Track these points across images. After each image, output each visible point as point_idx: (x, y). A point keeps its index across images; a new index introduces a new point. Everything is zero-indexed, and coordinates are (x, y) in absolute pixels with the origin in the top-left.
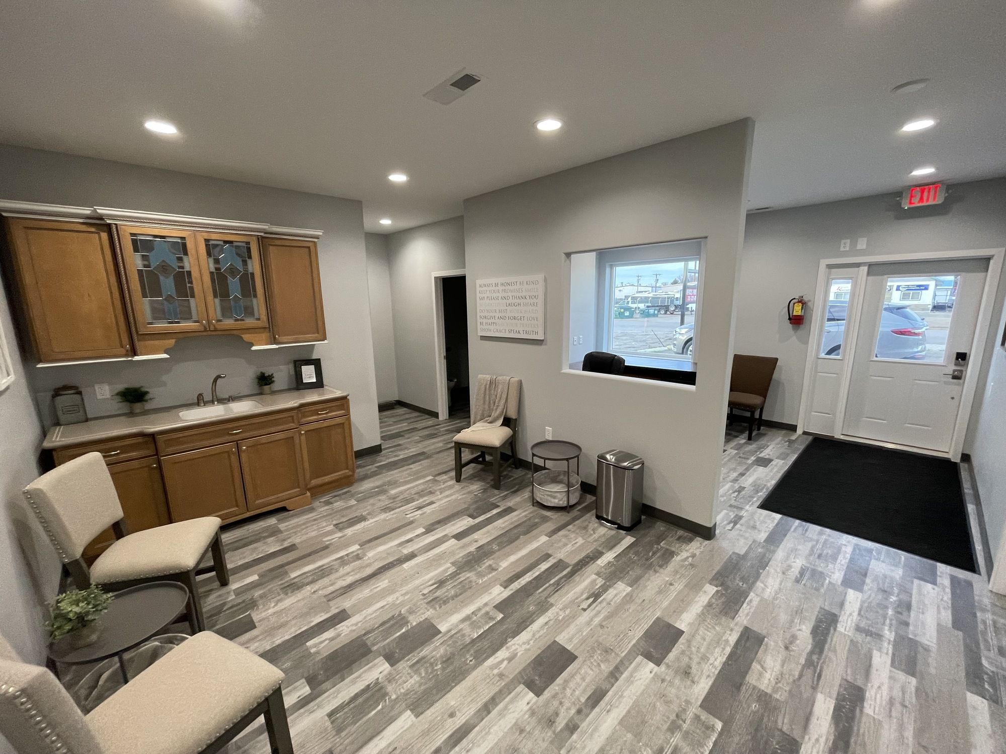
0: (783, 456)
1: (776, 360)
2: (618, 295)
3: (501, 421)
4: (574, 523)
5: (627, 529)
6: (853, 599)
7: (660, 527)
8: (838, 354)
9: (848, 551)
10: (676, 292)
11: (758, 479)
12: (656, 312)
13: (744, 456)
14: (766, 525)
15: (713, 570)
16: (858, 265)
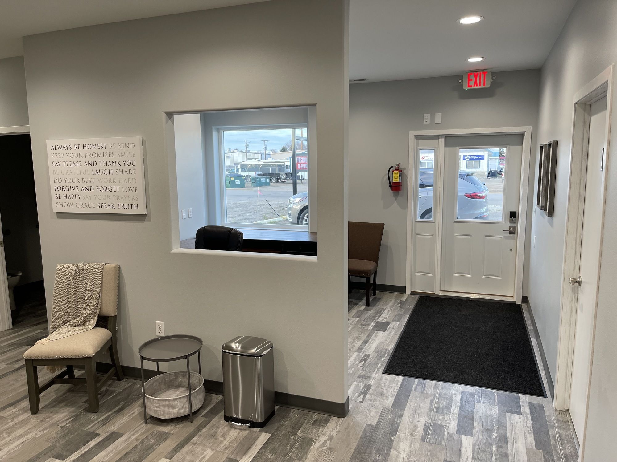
0: (398, 318)
1: (383, 225)
2: (228, 162)
3: (94, 322)
4: (200, 433)
5: (260, 425)
6: (467, 443)
7: (295, 414)
8: (430, 217)
9: (458, 400)
10: (286, 160)
11: (380, 344)
12: (268, 181)
13: (364, 323)
14: (392, 390)
15: (351, 449)
16: (437, 137)
